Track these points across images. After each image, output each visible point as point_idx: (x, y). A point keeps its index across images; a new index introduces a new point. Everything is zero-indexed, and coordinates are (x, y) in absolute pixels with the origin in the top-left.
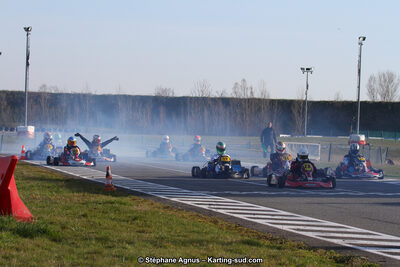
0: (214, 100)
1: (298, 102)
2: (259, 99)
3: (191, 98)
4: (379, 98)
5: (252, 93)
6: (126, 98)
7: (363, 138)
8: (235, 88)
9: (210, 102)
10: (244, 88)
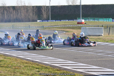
0: (9, 7)
7: (83, 21)
8: (17, 2)
10: (21, 2)
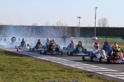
0: (51, 27)
1: (77, 27)
2: (65, 27)
3: (43, 26)
4: (101, 26)
5: (62, 25)
6: (23, 26)
7: (97, 38)
8: (57, 23)
9: (49, 27)
10: (60, 23)
